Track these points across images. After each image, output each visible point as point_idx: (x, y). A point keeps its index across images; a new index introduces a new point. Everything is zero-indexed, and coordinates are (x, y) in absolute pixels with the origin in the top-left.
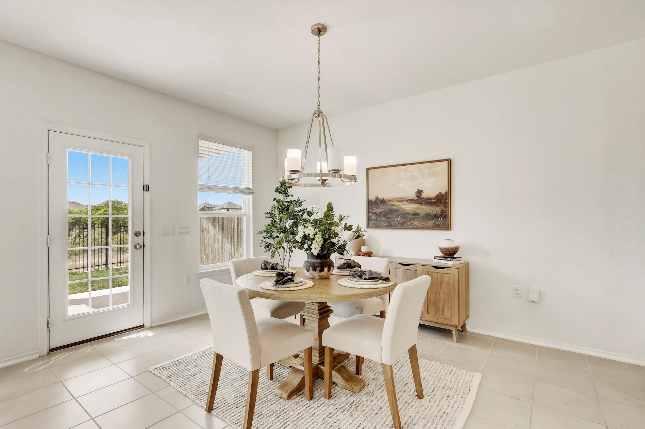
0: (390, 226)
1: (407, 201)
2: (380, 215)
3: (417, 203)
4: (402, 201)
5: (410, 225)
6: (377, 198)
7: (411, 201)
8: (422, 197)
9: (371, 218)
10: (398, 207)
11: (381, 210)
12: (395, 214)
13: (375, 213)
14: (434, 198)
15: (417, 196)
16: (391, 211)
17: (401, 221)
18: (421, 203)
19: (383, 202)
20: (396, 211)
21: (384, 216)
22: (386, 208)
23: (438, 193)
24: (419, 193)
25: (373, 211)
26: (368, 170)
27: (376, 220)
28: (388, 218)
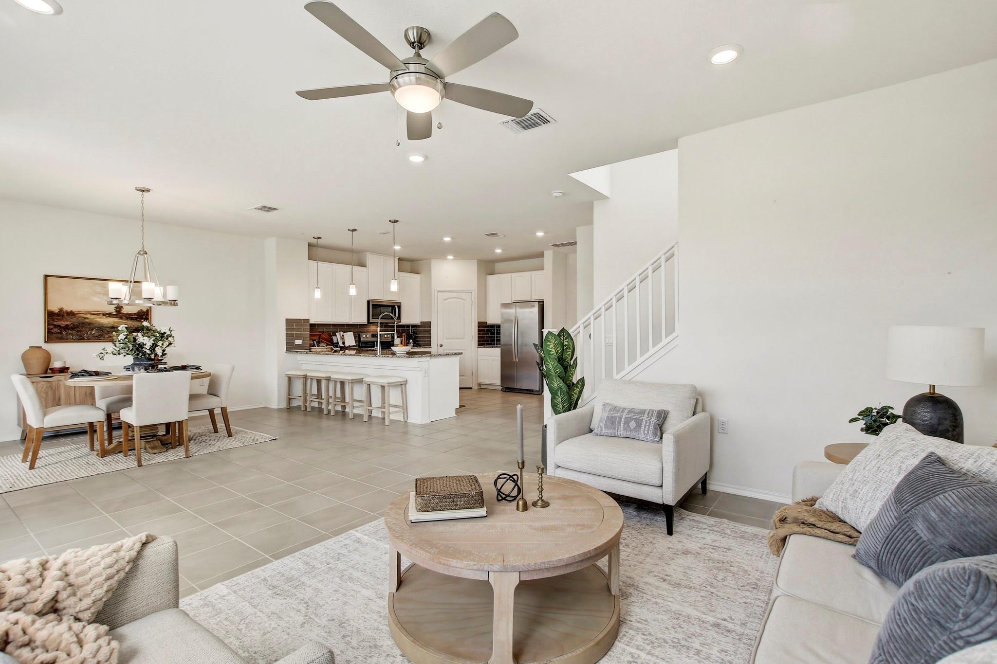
0: (81, 339)
1: (104, 315)
2: (66, 328)
3: (116, 317)
4: (98, 315)
5: (108, 337)
6: (61, 310)
7: (110, 315)
8: (122, 312)
9: (52, 331)
10: (93, 320)
11: (68, 323)
12: (89, 326)
13: (59, 326)
14: (135, 314)
15: (116, 311)
16: (83, 323)
17: (97, 334)
18: (121, 318)
19: (71, 314)
20: (90, 324)
21: (73, 329)
22: (74, 320)
23: (139, 310)
24: (119, 308)
25: (55, 323)
26: (46, 277)
27: (61, 333)
28: (78, 331)
